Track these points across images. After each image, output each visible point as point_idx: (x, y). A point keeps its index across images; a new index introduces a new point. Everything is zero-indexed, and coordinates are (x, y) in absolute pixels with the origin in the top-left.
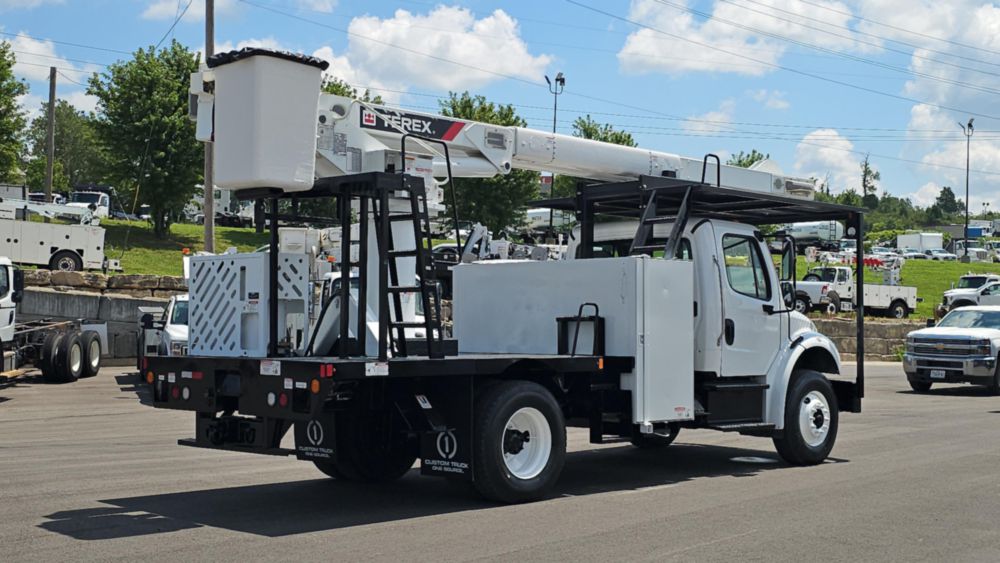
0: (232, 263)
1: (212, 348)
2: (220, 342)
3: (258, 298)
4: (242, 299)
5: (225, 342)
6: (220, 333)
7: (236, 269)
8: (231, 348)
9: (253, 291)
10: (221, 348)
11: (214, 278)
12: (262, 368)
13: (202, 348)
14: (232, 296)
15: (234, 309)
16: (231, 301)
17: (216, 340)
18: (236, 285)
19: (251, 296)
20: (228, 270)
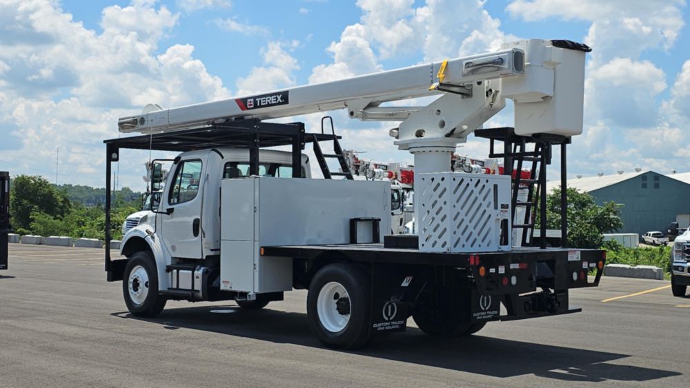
0: (487, 181)
1: (472, 246)
2: (479, 241)
4: (496, 208)
5: (483, 241)
6: (479, 234)
7: (490, 186)
8: (488, 245)
9: (505, 203)
10: (480, 246)
11: (472, 191)
12: (569, 256)
13: (463, 246)
14: (488, 206)
15: (490, 216)
16: (487, 209)
17: (475, 240)
18: (491, 198)
20: (484, 186)
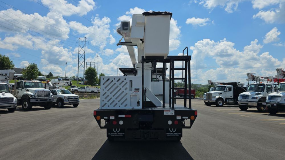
0: (125, 79)
1: (114, 106)
3: (139, 90)
4: (131, 90)
5: (122, 104)
6: (119, 101)
7: (127, 81)
8: (125, 106)
9: (137, 88)
10: (119, 106)
11: (115, 83)
12: (165, 113)
13: (109, 106)
14: (125, 89)
15: (127, 93)
17: (117, 104)
18: (128, 86)
19: (135, 89)
20: (123, 81)
